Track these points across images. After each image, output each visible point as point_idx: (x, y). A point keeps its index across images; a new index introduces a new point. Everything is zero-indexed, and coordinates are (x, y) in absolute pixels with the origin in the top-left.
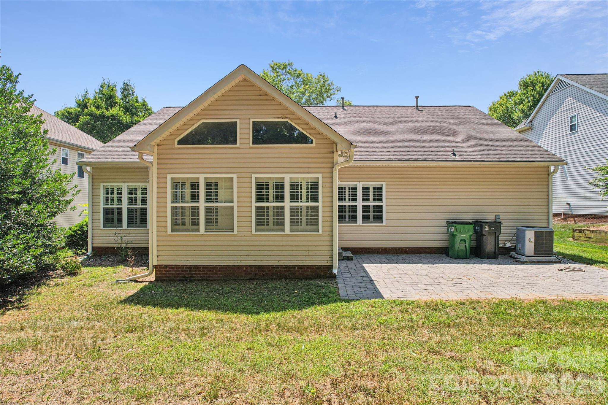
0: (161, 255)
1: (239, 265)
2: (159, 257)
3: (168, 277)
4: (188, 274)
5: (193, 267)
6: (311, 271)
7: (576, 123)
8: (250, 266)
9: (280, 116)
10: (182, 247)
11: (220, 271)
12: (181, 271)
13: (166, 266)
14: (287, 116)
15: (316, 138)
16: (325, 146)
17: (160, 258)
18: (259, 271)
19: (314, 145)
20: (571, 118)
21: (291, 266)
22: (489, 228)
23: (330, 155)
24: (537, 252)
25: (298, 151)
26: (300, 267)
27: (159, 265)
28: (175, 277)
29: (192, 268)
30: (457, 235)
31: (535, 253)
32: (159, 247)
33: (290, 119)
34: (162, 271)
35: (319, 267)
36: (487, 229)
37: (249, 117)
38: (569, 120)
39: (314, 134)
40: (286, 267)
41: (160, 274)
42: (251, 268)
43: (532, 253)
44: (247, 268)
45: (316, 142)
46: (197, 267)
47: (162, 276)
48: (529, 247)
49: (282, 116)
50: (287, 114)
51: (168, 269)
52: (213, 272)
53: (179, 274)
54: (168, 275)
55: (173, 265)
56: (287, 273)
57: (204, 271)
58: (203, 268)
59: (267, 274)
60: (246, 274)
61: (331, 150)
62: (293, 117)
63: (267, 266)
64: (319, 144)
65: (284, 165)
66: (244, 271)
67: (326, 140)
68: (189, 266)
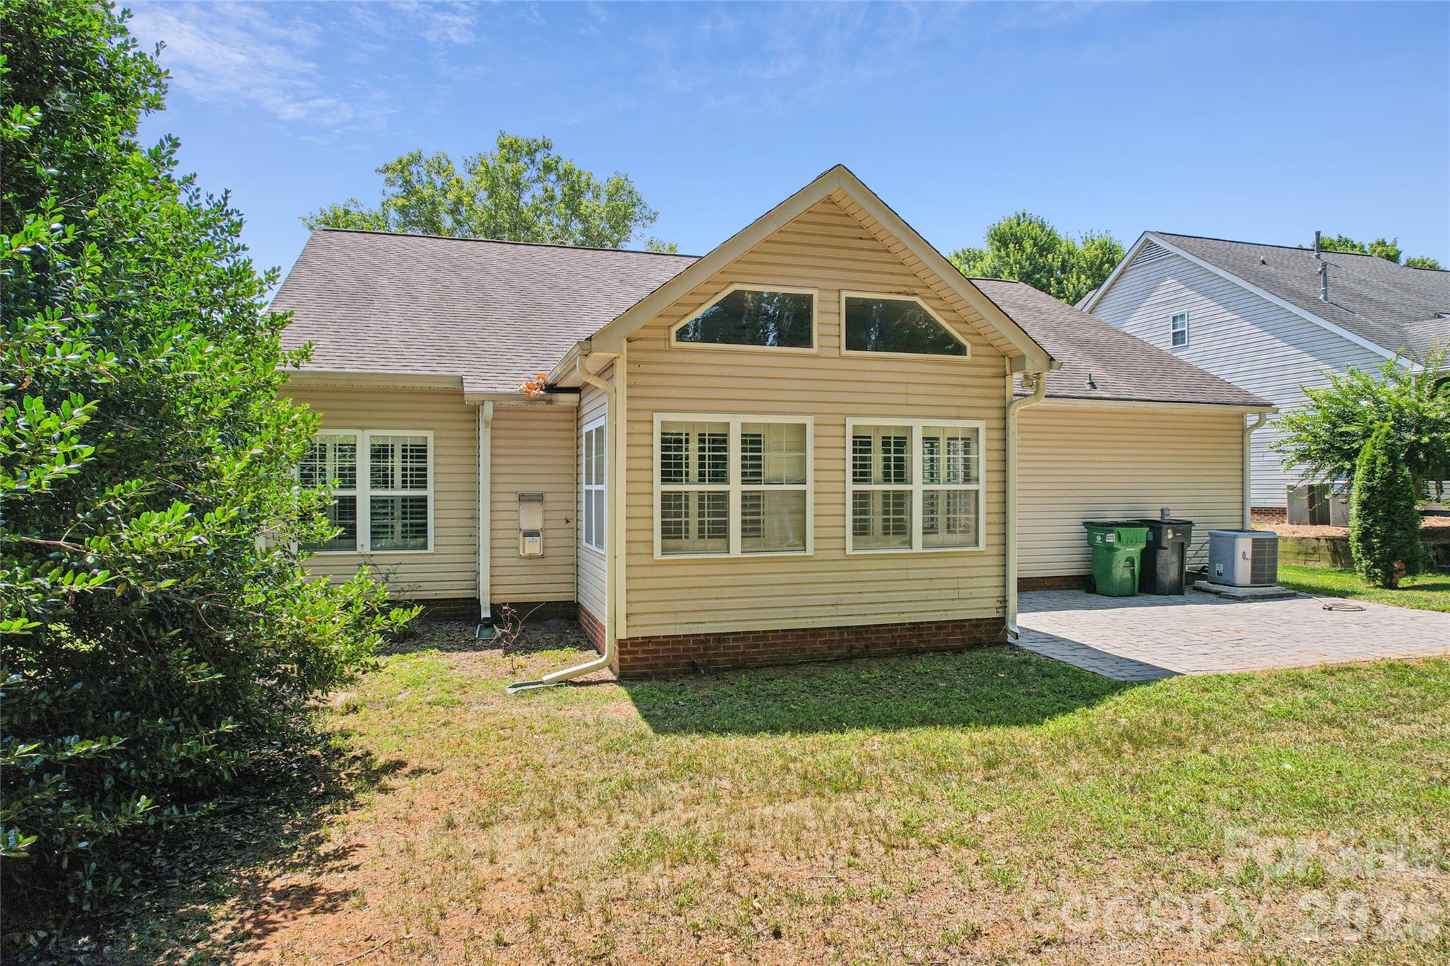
0: (636, 614)
1: (815, 629)
2: (632, 618)
3: (651, 667)
4: (699, 656)
5: (711, 638)
6: (962, 634)
7: (1186, 329)
8: (839, 628)
9: (902, 289)
10: (687, 590)
11: (772, 645)
12: (684, 650)
13: (649, 640)
14: (916, 291)
15: (973, 344)
16: (988, 361)
17: (634, 620)
18: (857, 640)
19: (968, 357)
20: (1174, 319)
21: (922, 623)
22: (1174, 534)
23: (999, 382)
24: (1257, 579)
25: (935, 369)
26: (940, 625)
27: (630, 639)
28: (669, 665)
29: (709, 641)
30: (1118, 549)
31: (1253, 581)
32: (631, 593)
33: (922, 298)
34: (637, 652)
35: (978, 623)
36: (1170, 536)
37: (840, 285)
38: (1171, 324)
39: (969, 334)
40: (916, 626)
41: (633, 660)
42: (842, 634)
43: (1248, 581)
44: (832, 634)
45: (972, 351)
46: (719, 637)
47: (637, 666)
48: (1243, 570)
49: (907, 290)
50: (916, 287)
51: (651, 647)
52: (757, 646)
53: (676, 657)
54: (651, 662)
55: (664, 637)
56: (914, 640)
57: (738, 647)
58: (734, 640)
59: (875, 645)
60: (830, 648)
61: (1001, 370)
62: (928, 293)
63: (874, 626)
64: (978, 355)
65: (912, 400)
66: (825, 642)
67: (991, 348)
68: (703, 637)
